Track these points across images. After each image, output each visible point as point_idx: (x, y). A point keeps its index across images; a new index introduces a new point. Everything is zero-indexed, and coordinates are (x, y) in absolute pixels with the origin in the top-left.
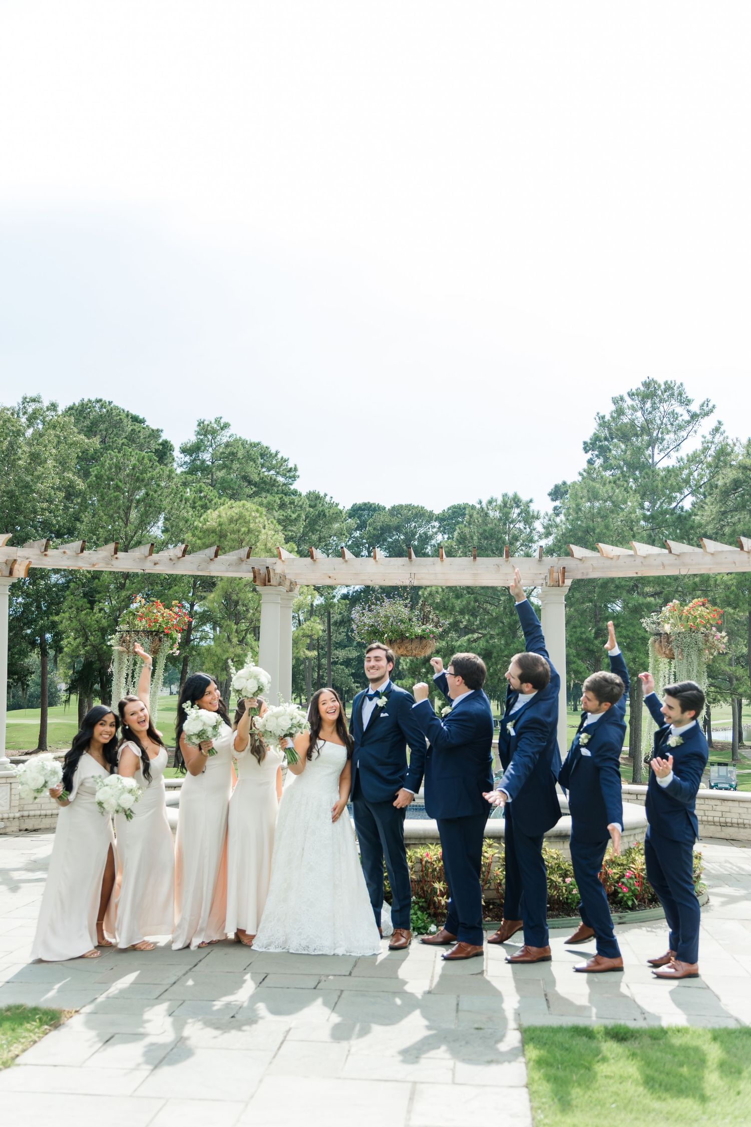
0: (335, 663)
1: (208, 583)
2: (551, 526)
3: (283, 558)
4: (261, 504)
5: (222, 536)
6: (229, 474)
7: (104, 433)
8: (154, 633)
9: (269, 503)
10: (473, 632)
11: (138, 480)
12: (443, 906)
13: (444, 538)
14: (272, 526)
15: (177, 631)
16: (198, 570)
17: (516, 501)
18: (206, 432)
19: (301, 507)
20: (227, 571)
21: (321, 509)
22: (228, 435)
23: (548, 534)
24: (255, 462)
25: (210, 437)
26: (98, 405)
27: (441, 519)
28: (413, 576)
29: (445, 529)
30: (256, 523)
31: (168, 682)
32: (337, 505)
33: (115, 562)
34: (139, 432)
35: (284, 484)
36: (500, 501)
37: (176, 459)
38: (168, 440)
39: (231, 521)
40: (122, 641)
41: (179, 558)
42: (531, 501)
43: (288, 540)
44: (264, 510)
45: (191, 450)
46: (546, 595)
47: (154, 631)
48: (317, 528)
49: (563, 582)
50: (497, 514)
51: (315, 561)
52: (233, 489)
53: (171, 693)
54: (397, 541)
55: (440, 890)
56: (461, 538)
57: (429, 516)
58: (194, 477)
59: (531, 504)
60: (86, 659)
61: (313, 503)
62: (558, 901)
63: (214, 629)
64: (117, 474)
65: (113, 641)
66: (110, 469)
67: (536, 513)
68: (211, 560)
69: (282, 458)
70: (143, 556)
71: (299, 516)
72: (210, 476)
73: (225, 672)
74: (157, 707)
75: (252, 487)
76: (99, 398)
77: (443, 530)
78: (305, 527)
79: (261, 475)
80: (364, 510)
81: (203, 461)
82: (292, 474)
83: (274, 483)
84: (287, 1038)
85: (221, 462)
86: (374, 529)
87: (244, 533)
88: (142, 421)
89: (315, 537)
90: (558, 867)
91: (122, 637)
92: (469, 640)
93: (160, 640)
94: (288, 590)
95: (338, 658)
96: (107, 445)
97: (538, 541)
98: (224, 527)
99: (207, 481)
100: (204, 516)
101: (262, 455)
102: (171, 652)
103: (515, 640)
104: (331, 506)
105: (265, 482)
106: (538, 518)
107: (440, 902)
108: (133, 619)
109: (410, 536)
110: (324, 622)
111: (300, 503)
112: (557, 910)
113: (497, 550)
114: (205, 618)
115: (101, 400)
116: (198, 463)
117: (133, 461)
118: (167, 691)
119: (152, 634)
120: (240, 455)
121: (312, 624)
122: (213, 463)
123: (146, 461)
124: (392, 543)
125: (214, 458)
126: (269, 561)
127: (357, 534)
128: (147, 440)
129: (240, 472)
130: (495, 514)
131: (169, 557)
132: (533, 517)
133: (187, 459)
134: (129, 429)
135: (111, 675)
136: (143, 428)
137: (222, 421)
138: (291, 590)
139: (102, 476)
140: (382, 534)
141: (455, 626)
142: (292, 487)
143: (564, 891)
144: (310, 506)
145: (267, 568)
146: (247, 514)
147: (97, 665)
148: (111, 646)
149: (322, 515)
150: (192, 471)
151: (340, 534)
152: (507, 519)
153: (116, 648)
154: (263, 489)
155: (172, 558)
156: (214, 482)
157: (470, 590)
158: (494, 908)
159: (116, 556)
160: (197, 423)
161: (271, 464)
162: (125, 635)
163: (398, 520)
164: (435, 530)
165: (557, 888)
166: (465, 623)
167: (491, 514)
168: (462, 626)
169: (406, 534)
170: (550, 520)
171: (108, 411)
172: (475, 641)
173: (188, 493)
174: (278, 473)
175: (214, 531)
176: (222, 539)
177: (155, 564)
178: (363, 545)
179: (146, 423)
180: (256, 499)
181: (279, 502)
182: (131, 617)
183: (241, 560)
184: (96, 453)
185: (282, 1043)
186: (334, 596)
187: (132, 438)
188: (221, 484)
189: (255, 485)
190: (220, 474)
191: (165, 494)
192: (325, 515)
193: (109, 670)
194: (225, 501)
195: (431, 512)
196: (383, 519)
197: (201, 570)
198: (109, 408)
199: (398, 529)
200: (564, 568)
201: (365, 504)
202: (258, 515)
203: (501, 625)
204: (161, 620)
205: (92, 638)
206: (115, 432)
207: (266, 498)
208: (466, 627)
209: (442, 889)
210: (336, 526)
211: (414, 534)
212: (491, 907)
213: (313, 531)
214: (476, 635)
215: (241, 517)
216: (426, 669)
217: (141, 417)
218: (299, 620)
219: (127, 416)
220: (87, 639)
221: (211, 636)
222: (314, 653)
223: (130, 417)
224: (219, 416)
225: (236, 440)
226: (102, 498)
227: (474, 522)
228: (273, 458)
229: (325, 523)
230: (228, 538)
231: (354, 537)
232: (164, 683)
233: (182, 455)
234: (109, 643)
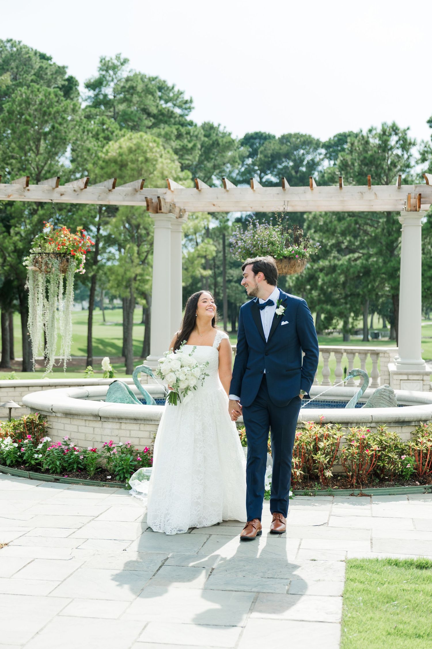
0: (230, 281)
1: (112, 210)
2: (427, 152)
3: (172, 188)
4: (159, 135)
5: (123, 165)
6: (129, 107)
7: (15, 70)
8: (62, 255)
9: (166, 134)
10: (353, 251)
11: (44, 114)
12: (298, 476)
13: (330, 164)
14: (168, 156)
15: (82, 253)
16: (99, 200)
17: (395, 129)
18: (107, 68)
19: (197, 136)
20: (124, 200)
21: (214, 139)
22: (128, 70)
23: (424, 160)
24: (153, 95)
25: (111, 72)
26: (9, 45)
27: (327, 146)
28: (286, 204)
29: (331, 155)
30: (153, 153)
31: (78, 298)
32: (230, 134)
33: (27, 193)
34: (46, 68)
35: (181, 116)
36: (379, 130)
37: (81, 94)
38: (74, 76)
39: (130, 151)
40: (36, 262)
41: (82, 189)
42: (408, 129)
43: (183, 168)
44: (160, 141)
45: (93, 86)
46: (405, 219)
47: (63, 253)
48: (212, 156)
49: (420, 207)
50: (377, 141)
51: (200, 191)
52: (134, 121)
53: (83, 309)
54: (286, 167)
55: (296, 464)
56: (343, 164)
57: (316, 144)
58: (98, 110)
59: (408, 132)
60: (6, 278)
61: (207, 133)
62: (394, 474)
63: (119, 250)
64: (27, 109)
65: (27, 261)
66: (20, 105)
67: (413, 141)
68: (110, 191)
69: (179, 91)
70: (51, 188)
71: (195, 145)
72: (112, 109)
73: (128, 290)
74: (71, 322)
75: (151, 119)
76: (9, 38)
77: (330, 156)
78: (201, 156)
79: (160, 108)
80: (255, 139)
81: (105, 96)
82: (188, 106)
83: (171, 115)
84: (166, 563)
85: (122, 96)
86: (266, 156)
87: (142, 162)
88: (49, 59)
89: (210, 165)
90: (395, 447)
91: (34, 259)
92: (349, 259)
93: (68, 260)
94: (178, 216)
95: (232, 276)
96: (18, 81)
97: (414, 166)
98: (124, 157)
99: (110, 114)
100: (107, 147)
101: (160, 89)
102: (77, 271)
103: (393, 259)
104: (224, 135)
105: (163, 114)
106: (414, 144)
107: (295, 472)
108: (44, 243)
109: (299, 162)
110: (219, 244)
111: (196, 133)
112: (393, 480)
113: (376, 175)
114: (110, 241)
115: (11, 40)
116: (101, 97)
117: (41, 96)
118: (78, 307)
119: (60, 256)
120: (139, 89)
121: (206, 246)
122: (115, 97)
123: (52, 96)
124: (282, 169)
125: (116, 92)
126: (160, 191)
127: (250, 161)
128: (54, 76)
129: (140, 105)
130: (374, 142)
131: (73, 189)
132: (410, 144)
133: (92, 93)
134: (37, 66)
135: (28, 291)
136: (51, 65)
137: (122, 57)
138: (180, 217)
139: (14, 111)
140: (272, 161)
141: (337, 246)
142: (188, 118)
143: (400, 466)
144: (205, 136)
145: (158, 197)
146: (144, 144)
147: (15, 283)
148: (26, 266)
149: (216, 144)
150: (97, 104)
151: (233, 162)
152: (386, 146)
153: (30, 268)
154: (161, 121)
155: (76, 189)
156: (116, 115)
157: (352, 214)
158: (341, 479)
159: (28, 188)
160: (99, 60)
161: (168, 97)
162: (37, 257)
163: (287, 148)
164: (322, 157)
165: (394, 463)
166: (346, 244)
167: (371, 140)
168: (343, 246)
169: (294, 161)
170: (426, 147)
171: (17, 50)
172: (356, 260)
173: (93, 125)
174: (175, 105)
175: (115, 162)
176: (123, 169)
177: (62, 195)
178: (255, 171)
179: (53, 61)
180: (155, 130)
181: (175, 132)
182: (43, 241)
183: (136, 191)
184: (8, 89)
185: (160, 567)
186: (228, 220)
187: (40, 75)
188: (123, 116)
189: (154, 116)
190: (121, 107)
191: (70, 126)
192: (218, 144)
193: (26, 287)
194: (125, 132)
195: (318, 140)
196: (273, 147)
197: (102, 200)
198: (19, 47)
199: (287, 156)
200: (420, 195)
201: (256, 134)
202: (155, 145)
203: (379, 245)
204: (67, 243)
205: (9, 259)
206: (25, 70)
207: (164, 129)
208: (347, 247)
209: (297, 463)
210: (230, 154)
211: (302, 161)
212: (339, 478)
213: (208, 159)
214: (356, 255)
215: (138, 147)
216: (311, 286)
217: (48, 55)
218: (197, 242)
219: (36, 53)
220: (5, 260)
221: (117, 257)
222: (208, 273)
223: (38, 54)
224: (118, 52)
225: (136, 75)
226: (14, 132)
227: (356, 149)
228: (171, 90)
229: (219, 152)
230: (128, 168)
231: (247, 164)
232: (75, 299)
233: (86, 90)
234: (24, 264)
